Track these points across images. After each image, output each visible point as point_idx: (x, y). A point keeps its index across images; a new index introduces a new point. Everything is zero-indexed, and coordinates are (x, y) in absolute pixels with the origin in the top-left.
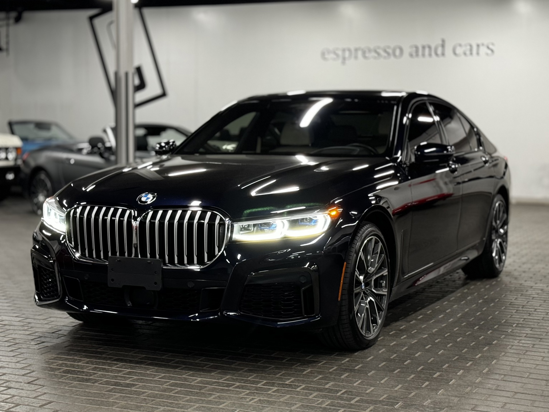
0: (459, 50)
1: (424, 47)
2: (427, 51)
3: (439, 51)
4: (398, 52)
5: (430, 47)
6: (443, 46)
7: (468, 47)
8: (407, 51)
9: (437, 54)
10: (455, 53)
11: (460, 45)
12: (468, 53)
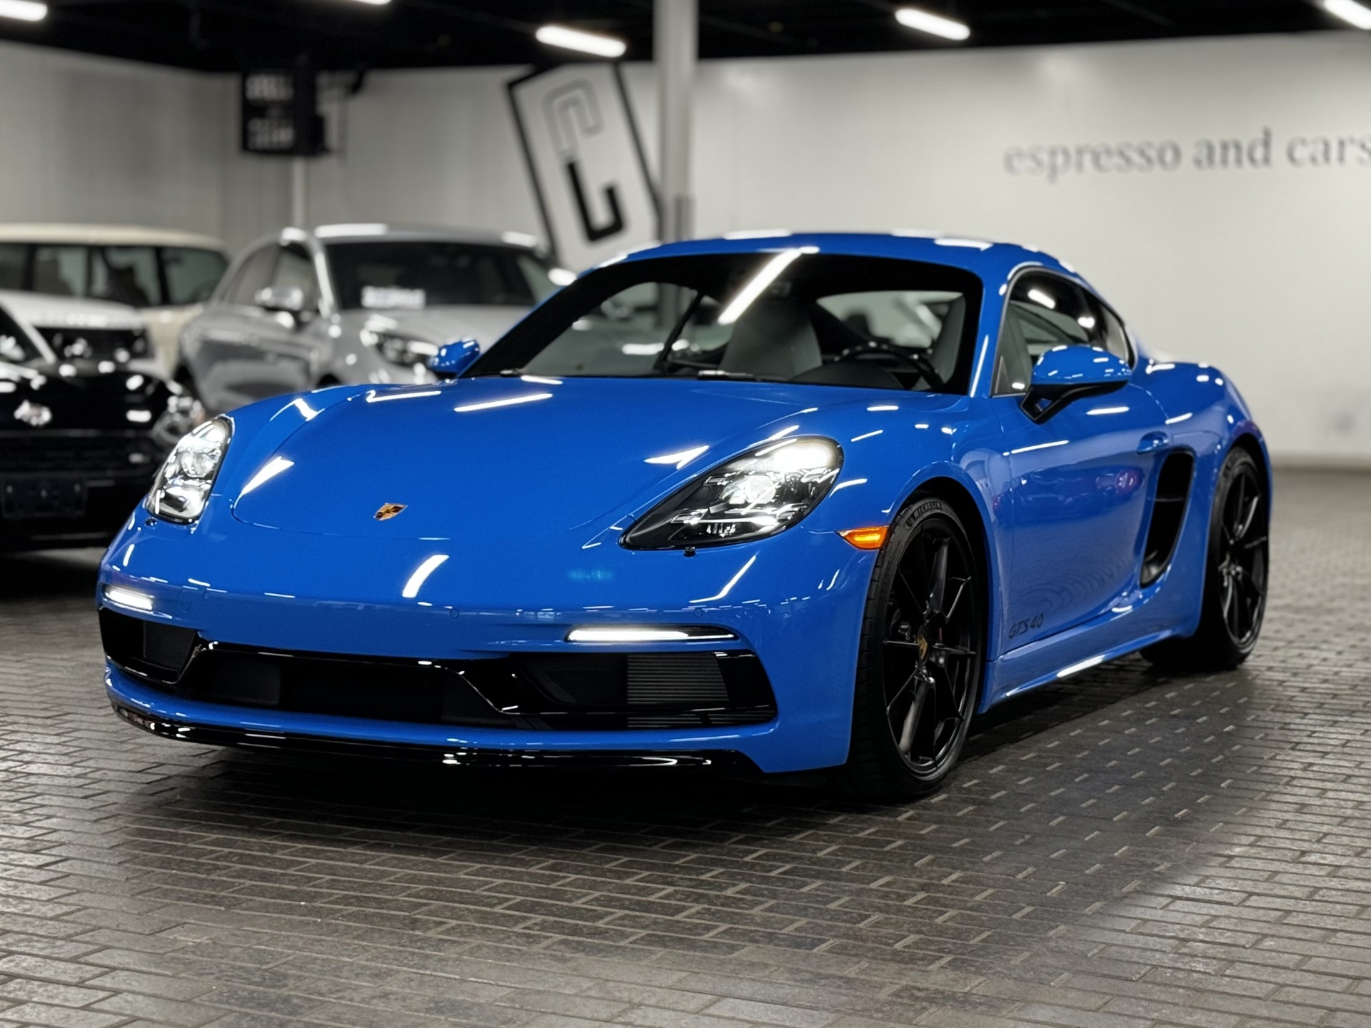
0: (1301, 153)
1: (1225, 147)
2: (1232, 154)
3: (1259, 154)
4: (1169, 156)
5: (1238, 147)
6: (1266, 144)
7: (1321, 147)
8: (1188, 153)
9: (1252, 160)
10: (1291, 157)
11: (1303, 142)
12: (1320, 158)
